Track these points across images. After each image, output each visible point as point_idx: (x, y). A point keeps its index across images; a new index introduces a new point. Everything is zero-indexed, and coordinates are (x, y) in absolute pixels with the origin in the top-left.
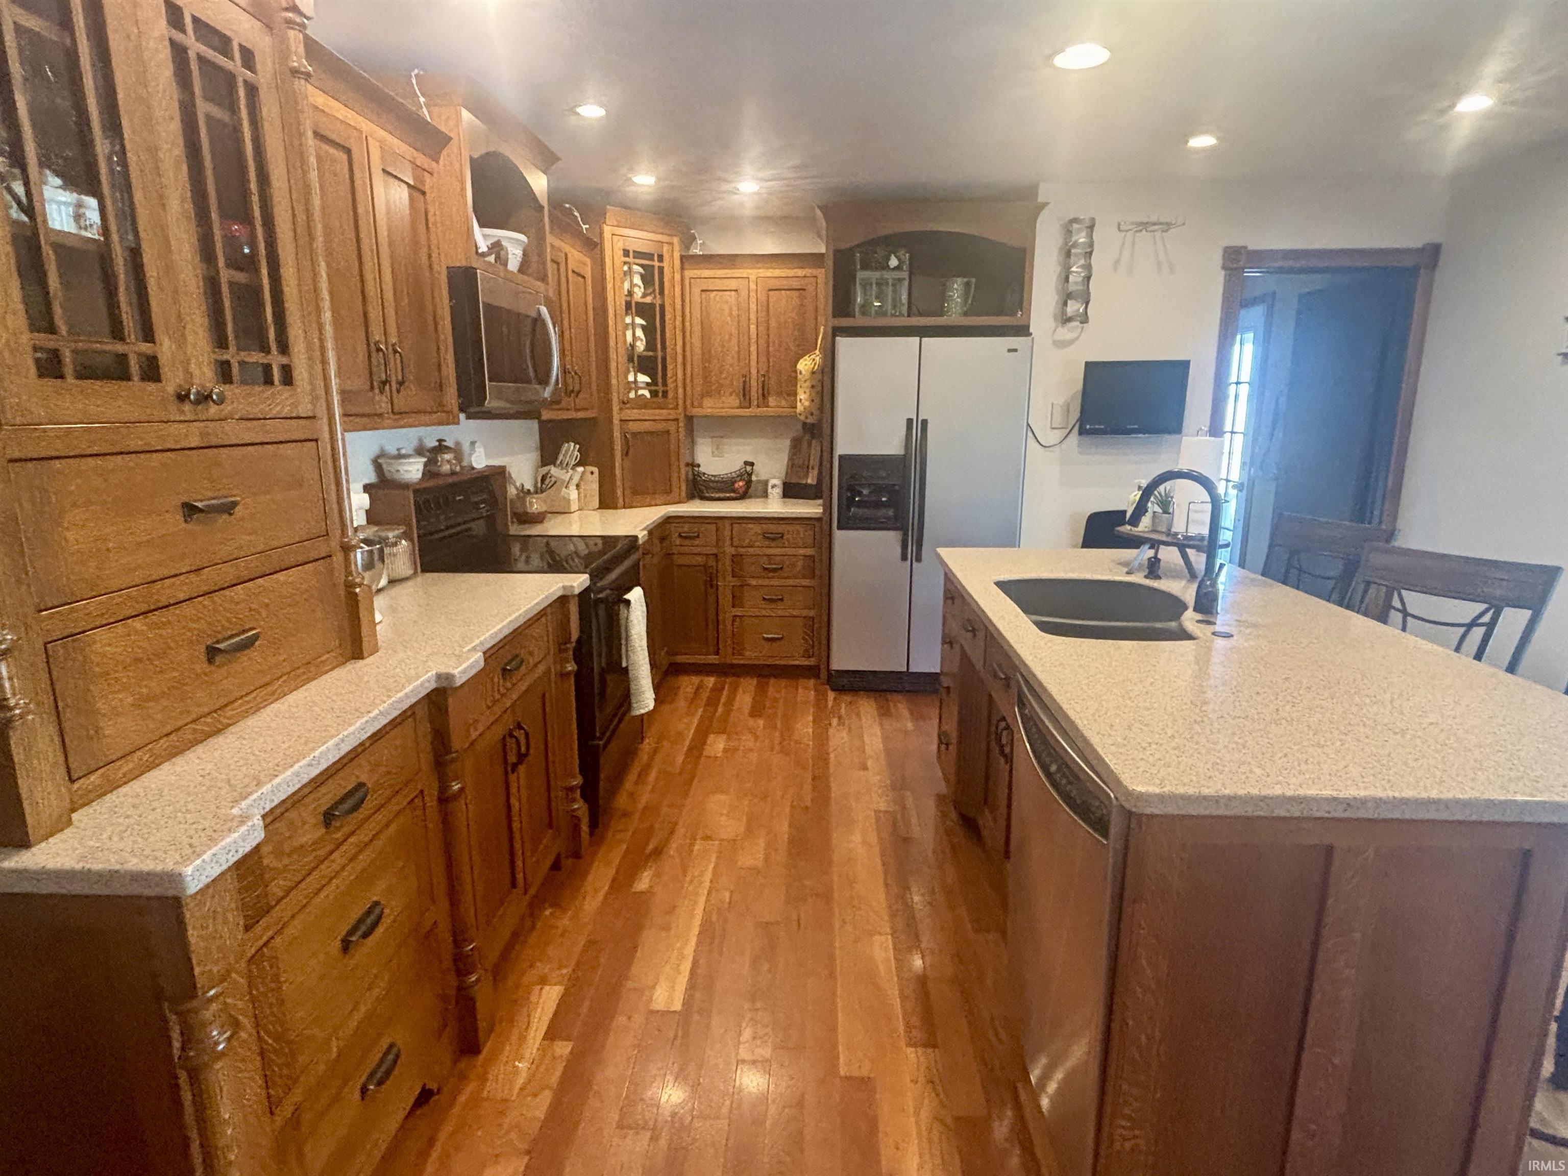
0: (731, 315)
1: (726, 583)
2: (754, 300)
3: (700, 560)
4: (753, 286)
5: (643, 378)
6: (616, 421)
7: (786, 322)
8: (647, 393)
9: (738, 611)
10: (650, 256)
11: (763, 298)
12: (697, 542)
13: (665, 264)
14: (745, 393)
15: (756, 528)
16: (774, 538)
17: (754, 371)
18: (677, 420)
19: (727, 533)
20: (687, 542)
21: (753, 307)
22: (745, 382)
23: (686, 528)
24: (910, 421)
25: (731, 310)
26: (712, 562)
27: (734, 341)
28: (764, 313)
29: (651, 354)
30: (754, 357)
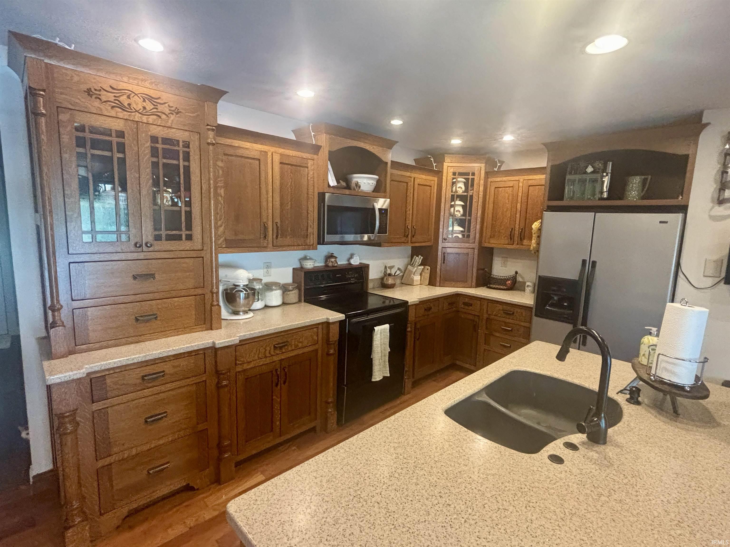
0: (508, 199)
1: (481, 332)
2: (521, 191)
3: (471, 317)
4: (521, 184)
5: (458, 228)
6: (440, 248)
7: (537, 202)
8: (460, 236)
9: (487, 347)
10: (468, 174)
11: (525, 190)
12: (471, 307)
13: (476, 177)
14: (511, 237)
15: (500, 307)
16: (508, 314)
17: (517, 226)
18: (474, 248)
19: (485, 307)
20: (466, 307)
21: (520, 194)
22: (511, 232)
23: (467, 300)
24: (584, 262)
25: (509, 196)
26: (476, 319)
27: (509, 212)
28: (526, 198)
29: (464, 218)
30: (518, 220)
